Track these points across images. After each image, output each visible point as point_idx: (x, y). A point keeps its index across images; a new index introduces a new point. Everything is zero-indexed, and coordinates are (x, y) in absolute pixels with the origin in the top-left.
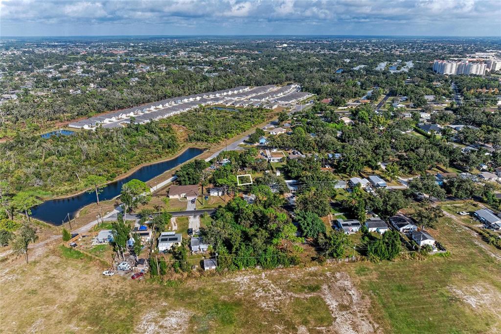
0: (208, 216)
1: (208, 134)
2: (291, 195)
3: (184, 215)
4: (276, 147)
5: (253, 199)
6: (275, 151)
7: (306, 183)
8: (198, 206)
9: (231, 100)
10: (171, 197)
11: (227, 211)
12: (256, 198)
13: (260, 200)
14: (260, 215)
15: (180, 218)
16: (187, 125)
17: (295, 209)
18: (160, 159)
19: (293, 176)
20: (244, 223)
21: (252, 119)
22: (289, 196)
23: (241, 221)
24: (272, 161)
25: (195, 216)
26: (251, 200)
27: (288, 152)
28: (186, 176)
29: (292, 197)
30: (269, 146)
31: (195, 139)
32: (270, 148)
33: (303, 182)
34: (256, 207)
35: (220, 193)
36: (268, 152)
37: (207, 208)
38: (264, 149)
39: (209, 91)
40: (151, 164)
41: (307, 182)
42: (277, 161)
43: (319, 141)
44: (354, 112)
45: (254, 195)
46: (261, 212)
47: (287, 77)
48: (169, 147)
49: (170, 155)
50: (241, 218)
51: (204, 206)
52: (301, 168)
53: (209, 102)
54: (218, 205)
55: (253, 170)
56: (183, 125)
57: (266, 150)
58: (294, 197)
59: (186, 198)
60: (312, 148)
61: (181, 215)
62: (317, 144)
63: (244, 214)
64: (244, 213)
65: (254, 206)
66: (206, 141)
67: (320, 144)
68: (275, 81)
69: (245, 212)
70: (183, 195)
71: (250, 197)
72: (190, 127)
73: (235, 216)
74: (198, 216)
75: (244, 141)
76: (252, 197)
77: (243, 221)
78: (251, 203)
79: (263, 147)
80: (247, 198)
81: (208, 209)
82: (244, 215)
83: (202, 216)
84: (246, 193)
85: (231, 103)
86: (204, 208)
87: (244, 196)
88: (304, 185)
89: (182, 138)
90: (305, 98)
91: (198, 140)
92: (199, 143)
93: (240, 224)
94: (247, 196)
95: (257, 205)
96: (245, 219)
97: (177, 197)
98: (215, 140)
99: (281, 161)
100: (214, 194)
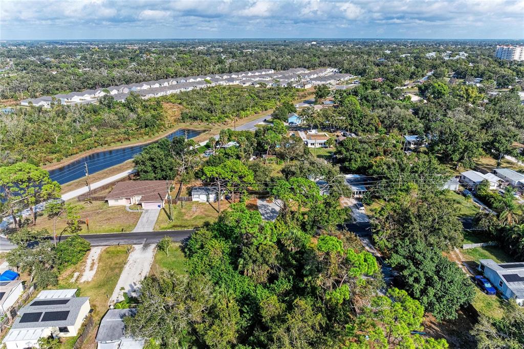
0: (175, 245)
1: (212, 112)
2: (355, 202)
3: (122, 242)
4: (315, 127)
5: (278, 209)
6: (314, 132)
7: (387, 178)
8: (162, 221)
9: (251, 80)
10: (112, 203)
11: (215, 237)
12: (285, 205)
13: (292, 212)
14: (293, 248)
15: (112, 249)
16: (184, 103)
17: (377, 233)
18: (128, 142)
19: (354, 166)
20: (253, 270)
21: (278, 97)
22: (350, 204)
23: (244, 265)
24: (309, 146)
25: (146, 246)
26: (273, 211)
27: (336, 134)
28: (148, 163)
29: (357, 206)
30: (303, 127)
31: (190, 117)
32: (306, 129)
33: (381, 177)
34: (283, 229)
35: (210, 196)
36: (302, 134)
37: (181, 226)
38: (296, 130)
39: (223, 72)
40: (111, 149)
41: (388, 176)
42: (318, 146)
43: (385, 117)
44: (423, 88)
45: (279, 201)
46: (296, 241)
47: (321, 62)
48: (146, 126)
49: (146, 137)
50: (245, 259)
51: (173, 223)
52: (368, 152)
53: (221, 83)
54: (204, 221)
55: (277, 157)
56: (180, 104)
57: (299, 132)
58: (362, 206)
59: (141, 204)
60: (374, 128)
61: (116, 243)
62: (382, 122)
63: (253, 248)
64: (252, 244)
65: (278, 225)
66: (207, 120)
67: (387, 122)
68: (307, 64)
69: (256, 243)
70: (136, 199)
71: (270, 204)
72: (188, 105)
73: (232, 249)
74: (153, 246)
75: (265, 121)
76: (276, 205)
77: (250, 266)
78: (272, 218)
79: (295, 128)
80: (265, 206)
81: (180, 229)
82: (252, 250)
83: (161, 248)
84: (263, 196)
85: (250, 83)
86: (174, 226)
87: (259, 202)
88: (384, 180)
89: (173, 118)
90: (346, 79)
91: (194, 118)
92: (196, 123)
93: (242, 273)
94: (265, 203)
95: (286, 223)
96: (254, 262)
97: (123, 202)
98: (220, 118)
99: (325, 145)
100: (200, 198)
